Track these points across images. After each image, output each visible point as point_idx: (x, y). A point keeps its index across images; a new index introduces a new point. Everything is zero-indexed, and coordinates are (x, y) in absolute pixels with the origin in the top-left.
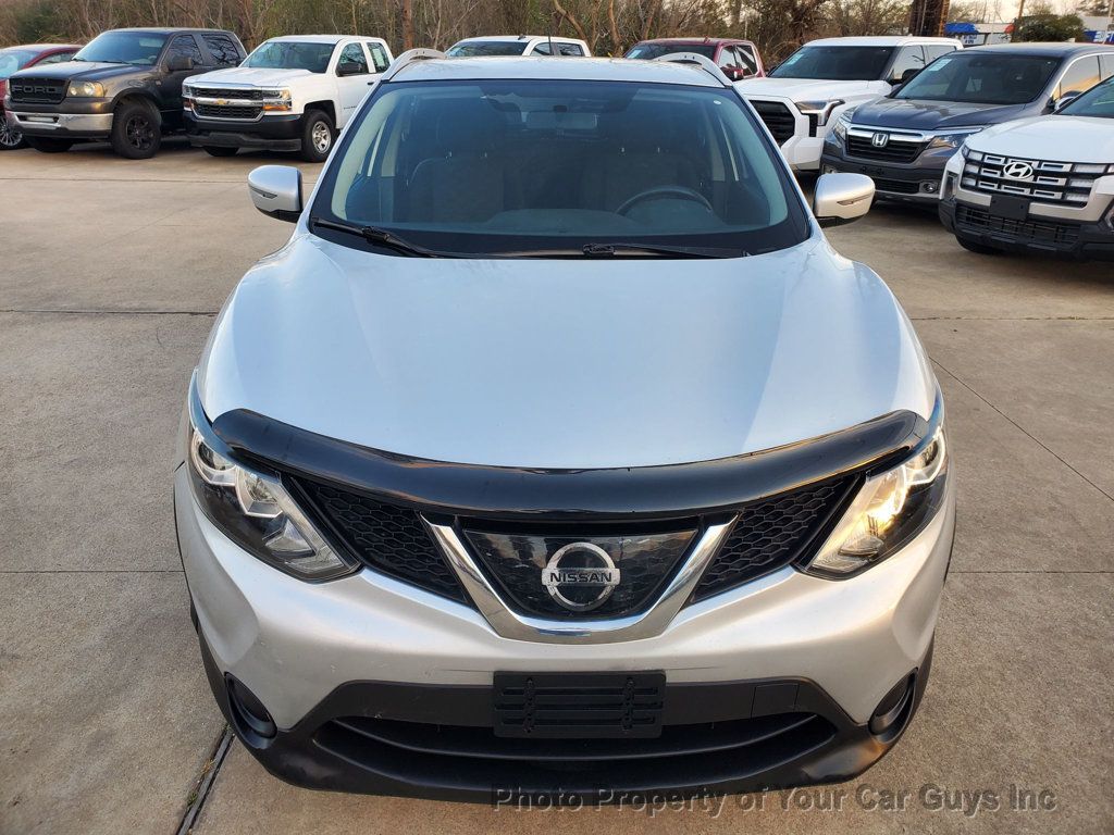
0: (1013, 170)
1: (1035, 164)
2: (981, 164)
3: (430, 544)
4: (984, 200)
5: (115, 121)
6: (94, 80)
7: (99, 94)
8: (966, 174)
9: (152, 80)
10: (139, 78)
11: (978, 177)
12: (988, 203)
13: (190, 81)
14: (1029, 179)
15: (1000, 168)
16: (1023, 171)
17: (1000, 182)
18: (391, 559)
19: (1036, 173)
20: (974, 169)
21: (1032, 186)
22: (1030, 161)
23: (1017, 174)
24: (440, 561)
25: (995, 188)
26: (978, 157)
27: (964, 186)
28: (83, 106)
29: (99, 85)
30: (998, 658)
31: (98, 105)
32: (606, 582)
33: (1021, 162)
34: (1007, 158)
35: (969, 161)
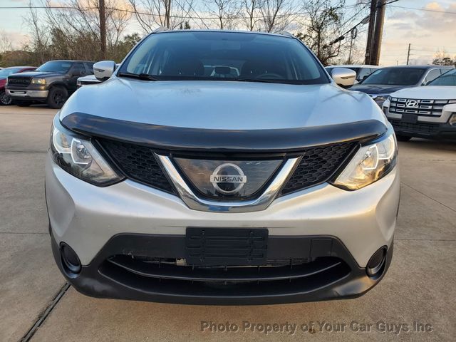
0: (410, 104)
1: (419, 101)
2: (397, 102)
3: (158, 167)
4: (399, 116)
5: (49, 94)
6: (42, 78)
7: (44, 83)
8: (391, 107)
9: (65, 79)
10: (60, 78)
11: (396, 108)
12: (400, 117)
13: (80, 79)
14: (417, 107)
15: (405, 103)
16: (414, 104)
17: (405, 109)
18: (139, 175)
19: (419, 105)
20: (395, 105)
21: (418, 110)
22: (417, 100)
23: (412, 105)
24: (163, 175)
25: (403, 111)
26: (396, 100)
27: (390, 112)
28: (37, 87)
29: (44, 80)
30: (422, 269)
31: (43, 88)
32: (240, 182)
33: (413, 100)
34: (407, 99)
35: (392, 102)
